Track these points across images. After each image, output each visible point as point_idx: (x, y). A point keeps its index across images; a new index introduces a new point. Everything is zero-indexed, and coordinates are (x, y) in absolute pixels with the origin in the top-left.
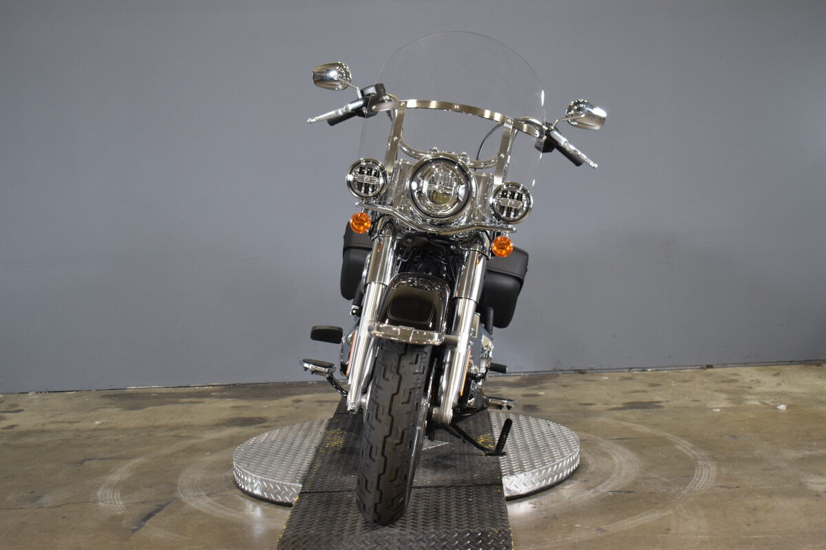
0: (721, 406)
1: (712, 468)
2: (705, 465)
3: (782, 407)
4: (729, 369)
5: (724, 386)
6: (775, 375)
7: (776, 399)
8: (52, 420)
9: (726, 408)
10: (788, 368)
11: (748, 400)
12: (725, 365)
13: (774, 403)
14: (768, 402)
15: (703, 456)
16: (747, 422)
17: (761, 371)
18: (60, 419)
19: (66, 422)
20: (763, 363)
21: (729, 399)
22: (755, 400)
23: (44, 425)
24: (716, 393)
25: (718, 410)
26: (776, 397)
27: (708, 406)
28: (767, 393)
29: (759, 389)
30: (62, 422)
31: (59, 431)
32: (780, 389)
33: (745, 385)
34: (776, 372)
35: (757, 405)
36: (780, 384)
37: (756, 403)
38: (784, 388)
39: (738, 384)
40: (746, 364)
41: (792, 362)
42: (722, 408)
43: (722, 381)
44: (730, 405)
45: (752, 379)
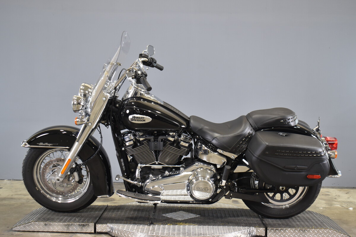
0: (323, 206)
3: (351, 209)
4: (325, 189)
5: (324, 197)
6: (346, 193)
8: (16, 193)
9: (325, 207)
10: (352, 190)
11: (335, 204)
12: (323, 187)
13: (347, 206)
14: (344, 206)
16: (335, 215)
17: (340, 191)
18: (19, 193)
19: (22, 195)
20: (340, 188)
21: (326, 203)
22: (338, 204)
23: (12, 195)
24: (320, 200)
25: (322, 208)
26: (347, 204)
27: (317, 206)
28: (343, 202)
29: (339, 200)
30: (20, 195)
31: (19, 199)
32: (349, 200)
33: (333, 197)
34: (346, 192)
36: (349, 198)
37: (339, 206)
38: (351, 200)
39: (330, 196)
40: (333, 187)
41: (354, 187)
42: (323, 208)
43: (323, 195)
44: (327, 206)
45: (336, 194)
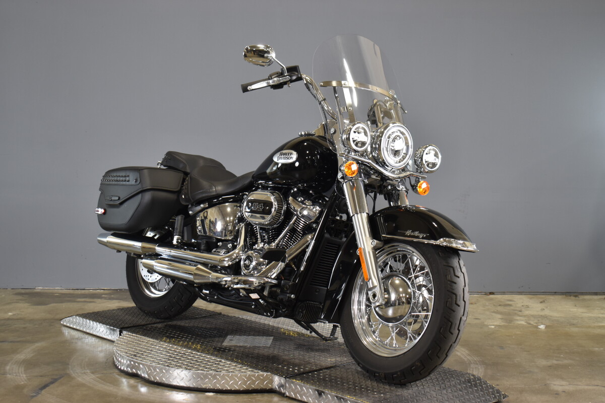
0: (495, 324)
1: (480, 370)
2: (476, 368)
3: (542, 327)
4: (506, 296)
5: (500, 309)
6: (541, 302)
7: (538, 320)
9: (499, 326)
10: (552, 297)
11: (517, 320)
12: (504, 293)
13: (536, 323)
14: (532, 323)
15: (475, 361)
16: (514, 337)
17: (531, 298)
20: (532, 293)
21: (502, 319)
22: (522, 320)
24: (493, 314)
25: (493, 327)
27: (486, 323)
28: (532, 316)
29: (527, 313)
32: (543, 313)
33: (517, 309)
34: (541, 300)
35: (523, 325)
36: (544, 309)
37: (523, 323)
38: (547, 312)
39: (512, 308)
40: (520, 293)
41: (555, 293)
42: (496, 326)
43: (500, 305)
44: (503, 324)
45: (523, 304)
